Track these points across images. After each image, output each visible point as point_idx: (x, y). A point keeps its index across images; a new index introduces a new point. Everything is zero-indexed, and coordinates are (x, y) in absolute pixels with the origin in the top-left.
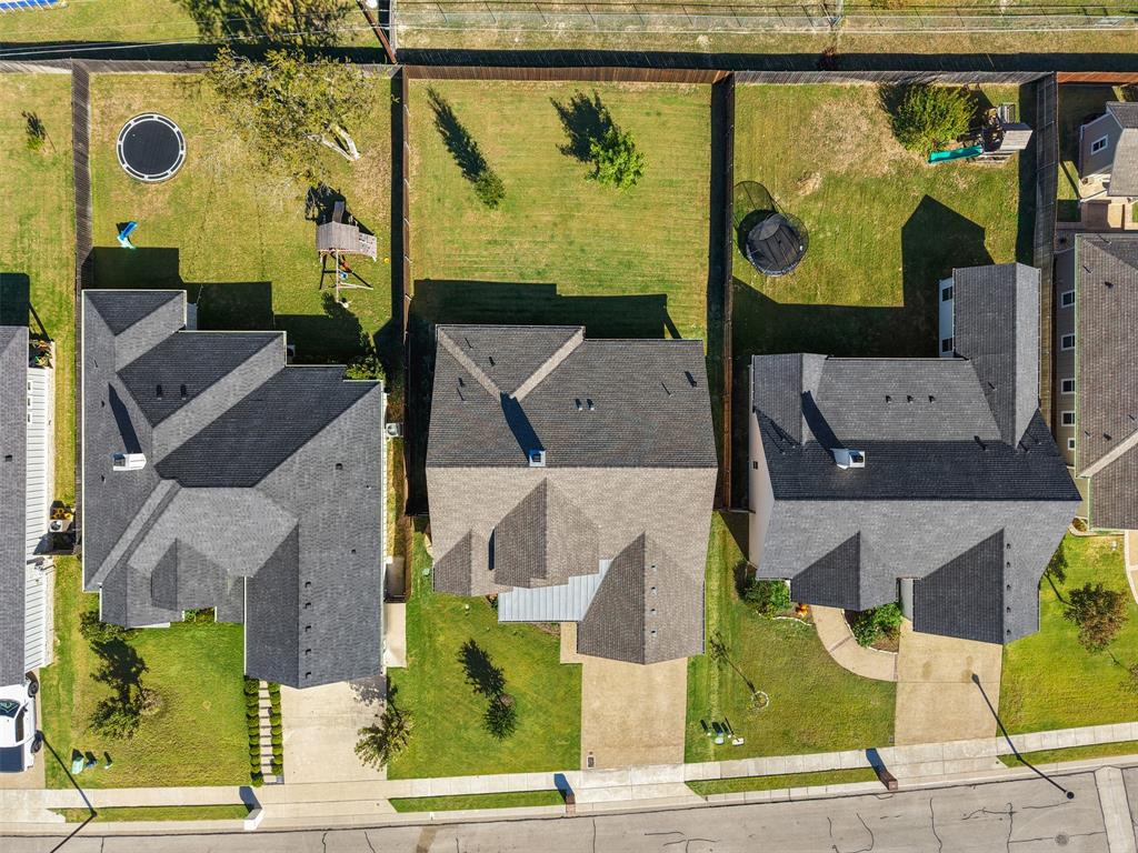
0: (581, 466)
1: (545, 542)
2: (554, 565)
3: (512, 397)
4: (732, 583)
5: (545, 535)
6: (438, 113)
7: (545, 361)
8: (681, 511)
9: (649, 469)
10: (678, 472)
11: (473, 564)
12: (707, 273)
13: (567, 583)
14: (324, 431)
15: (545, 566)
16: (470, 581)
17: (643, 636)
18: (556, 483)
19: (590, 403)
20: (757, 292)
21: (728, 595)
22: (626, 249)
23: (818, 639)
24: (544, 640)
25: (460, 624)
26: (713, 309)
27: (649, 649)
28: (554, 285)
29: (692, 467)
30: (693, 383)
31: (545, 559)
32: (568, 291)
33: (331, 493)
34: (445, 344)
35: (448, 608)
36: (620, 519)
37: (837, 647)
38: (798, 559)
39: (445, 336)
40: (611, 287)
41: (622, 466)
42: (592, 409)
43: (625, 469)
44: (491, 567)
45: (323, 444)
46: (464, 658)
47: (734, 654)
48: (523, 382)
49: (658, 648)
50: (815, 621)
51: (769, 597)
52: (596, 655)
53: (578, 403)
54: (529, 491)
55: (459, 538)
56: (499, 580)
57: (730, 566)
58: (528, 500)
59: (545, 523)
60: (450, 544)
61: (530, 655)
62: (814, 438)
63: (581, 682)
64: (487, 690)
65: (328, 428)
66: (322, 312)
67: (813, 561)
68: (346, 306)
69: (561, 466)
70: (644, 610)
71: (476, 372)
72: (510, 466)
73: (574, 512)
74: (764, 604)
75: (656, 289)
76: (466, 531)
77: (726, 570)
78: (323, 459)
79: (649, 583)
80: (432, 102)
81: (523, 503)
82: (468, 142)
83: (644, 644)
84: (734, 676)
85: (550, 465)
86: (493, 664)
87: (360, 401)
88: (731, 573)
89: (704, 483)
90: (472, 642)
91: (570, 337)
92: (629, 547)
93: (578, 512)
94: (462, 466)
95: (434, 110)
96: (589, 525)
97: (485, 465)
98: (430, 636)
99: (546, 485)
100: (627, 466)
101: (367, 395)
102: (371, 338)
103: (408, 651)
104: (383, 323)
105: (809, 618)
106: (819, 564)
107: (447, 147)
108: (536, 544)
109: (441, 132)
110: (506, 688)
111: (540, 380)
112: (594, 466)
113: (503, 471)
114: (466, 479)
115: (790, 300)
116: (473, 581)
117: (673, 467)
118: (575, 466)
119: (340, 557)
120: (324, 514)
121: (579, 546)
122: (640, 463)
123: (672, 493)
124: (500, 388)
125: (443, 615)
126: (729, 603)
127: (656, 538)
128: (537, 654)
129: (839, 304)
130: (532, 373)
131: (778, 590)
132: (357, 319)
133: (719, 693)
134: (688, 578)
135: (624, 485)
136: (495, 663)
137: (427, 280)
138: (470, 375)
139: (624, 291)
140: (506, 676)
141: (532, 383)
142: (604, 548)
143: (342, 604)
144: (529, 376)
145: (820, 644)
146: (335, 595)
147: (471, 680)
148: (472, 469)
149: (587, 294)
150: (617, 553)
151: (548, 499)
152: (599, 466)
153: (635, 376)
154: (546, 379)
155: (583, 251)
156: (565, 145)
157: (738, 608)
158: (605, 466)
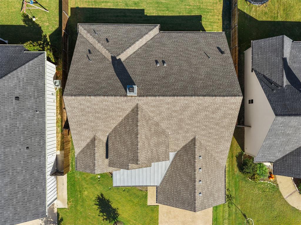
0: (159, 96)
1: (137, 142)
2: (142, 156)
3: (118, 58)
4: (235, 164)
5: (137, 138)
7: (138, 40)
8: (217, 124)
9: (201, 98)
10: (219, 99)
11: (96, 155)
12: (222, 5)
13: (150, 166)
14: (7, 77)
15: (138, 157)
16: (94, 165)
17: (194, 196)
18: (144, 107)
19: (164, 62)
20: (247, 15)
21: (233, 170)
23: (279, 192)
24: (140, 193)
25: (95, 185)
26: (225, 23)
27: (198, 203)
28: (143, 10)
29: (227, 96)
30: (222, 52)
31: (138, 153)
32: (150, 13)
33: (12, 114)
34: (82, 34)
35: (89, 177)
36: (181, 128)
37: (289, 196)
38: (280, 151)
39: (82, 30)
40: (173, 11)
41: (184, 96)
42: (165, 65)
43: (186, 97)
44: (107, 157)
45: (6, 84)
46: (97, 203)
47: (236, 200)
48: (125, 50)
49: (202, 202)
50: (278, 183)
51: (256, 171)
52: (167, 205)
53: (157, 62)
54: (128, 112)
55: (89, 140)
56: (111, 164)
57: (235, 155)
58: (127, 117)
59: (137, 130)
60: (84, 144)
61: (132, 201)
62: (289, 84)
63: (158, 214)
64: (110, 219)
65: (9, 75)
66: (22, 23)
67: (288, 153)
68: (34, 19)
69: (147, 96)
70: (195, 181)
71: (98, 46)
72: (115, 96)
73: (155, 125)
74: (254, 175)
75: (196, 12)
76: (92, 136)
77: (232, 157)
78: (6, 93)
79: (198, 165)
81: (125, 119)
83: (195, 200)
84: (236, 211)
85: (140, 95)
86: (112, 206)
87: (31, 62)
88: (235, 158)
89: (233, 106)
90: (102, 195)
91: (152, 29)
92: (186, 145)
93: (157, 124)
94: (85, 95)
96: (163, 132)
97: (99, 95)
98: (80, 192)
99: (138, 108)
100: (187, 96)
101: (36, 59)
102: (48, 37)
103: (68, 199)
104: (54, 29)
105: (275, 181)
106: (291, 154)
108: (132, 143)
110: (120, 218)
111: (135, 51)
112: (167, 96)
113: (111, 99)
114: (88, 104)
115: (264, 19)
116: (96, 165)
117: (215, 96)
118: (156, 96)
119: (18, 151)
120: (7, 126)
121: (158, 145)
122: (195, 94)
123: (213, 113)
124: (111, 53)
125: (87, 181)
126: (234, 174)
127: (201, 140)
128: (136, 201)
129: (290, 20)
130: (130, 46)
131: (260, 167)
132: (40, 27)
133: (229, 219)
134: (218, 162)
135: (185, 108)
136: (114, 206)
137: (77, 8)
138: (95, 48)
139: (180, 13)
140: (119, 212)
141: (130, 51)
142: (172, 146)
143: (20, 178)
144: (128, 48)
145: (281, 195)
146: (15, 174)
147: (101, 214)
148: (92, 97)
149: (160, 15)
150: (179, 149)
151: (139, 116)
152: (170, 96)
153: (189, 49)
154: (138, 50)
157: (238, 176)
158: (174, 96)
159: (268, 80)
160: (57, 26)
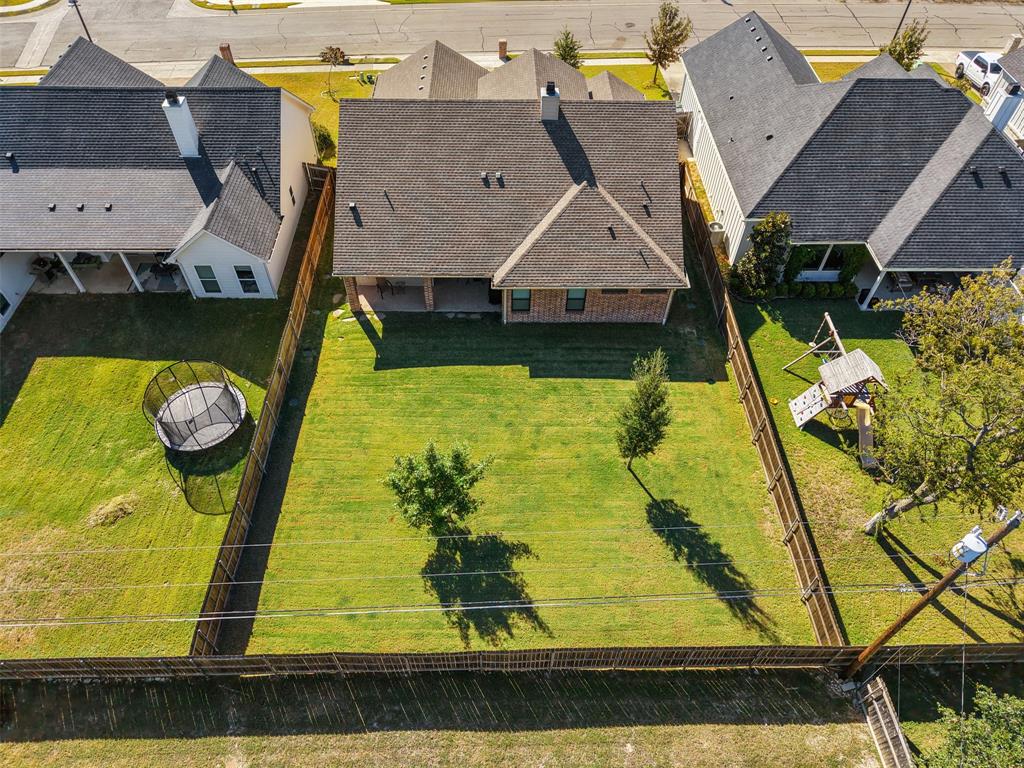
3: (585, 183)
6: (751, 605)
19: (486, 181)
22: (429, 419)
28: (533, 375)
32: (515, 370)
42: (483, 174)
48: (571, 203)
53: (500, 181)
62: (217, 172)
69: (521, 102)
80: (770, 625)
82: (689, 559)
95: (762, 612)
107: (724, 550)
109: (740, 574)
111: (549, 215)
112: (484, 102)
144: (564, 211)
154: (542, 217)
155: (492, 416)
156: (524, 558)
159: (258, 186)
160: (752, 342)
